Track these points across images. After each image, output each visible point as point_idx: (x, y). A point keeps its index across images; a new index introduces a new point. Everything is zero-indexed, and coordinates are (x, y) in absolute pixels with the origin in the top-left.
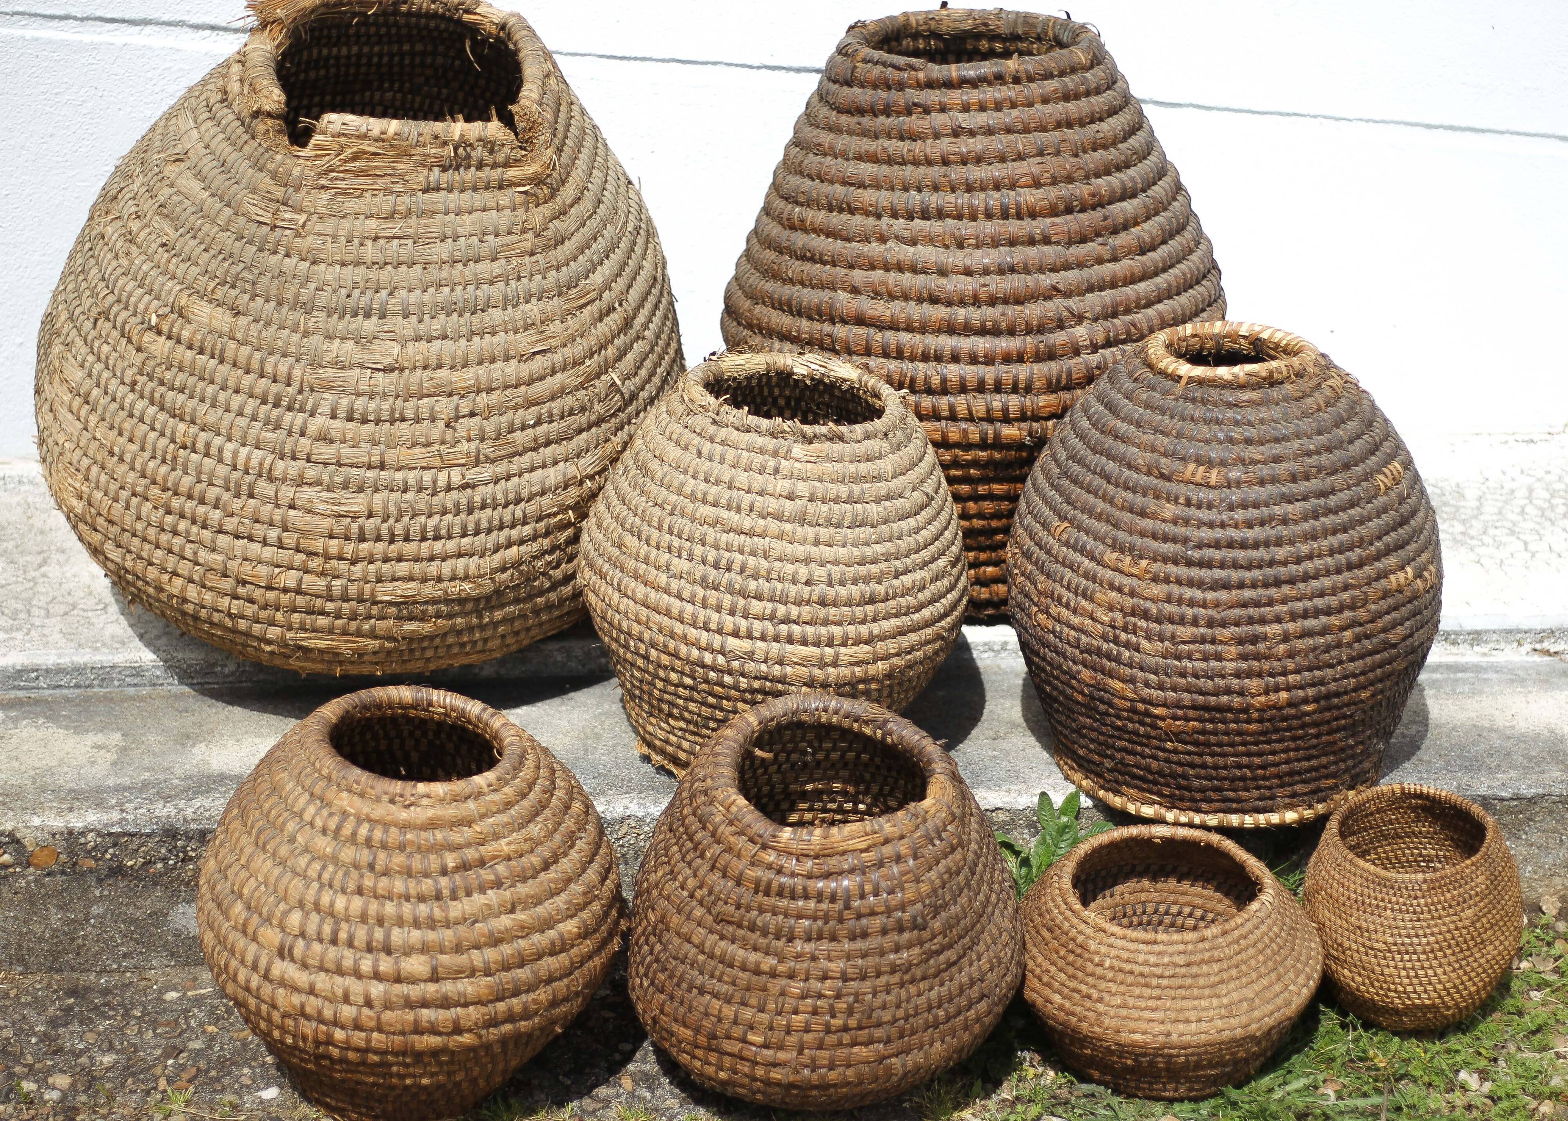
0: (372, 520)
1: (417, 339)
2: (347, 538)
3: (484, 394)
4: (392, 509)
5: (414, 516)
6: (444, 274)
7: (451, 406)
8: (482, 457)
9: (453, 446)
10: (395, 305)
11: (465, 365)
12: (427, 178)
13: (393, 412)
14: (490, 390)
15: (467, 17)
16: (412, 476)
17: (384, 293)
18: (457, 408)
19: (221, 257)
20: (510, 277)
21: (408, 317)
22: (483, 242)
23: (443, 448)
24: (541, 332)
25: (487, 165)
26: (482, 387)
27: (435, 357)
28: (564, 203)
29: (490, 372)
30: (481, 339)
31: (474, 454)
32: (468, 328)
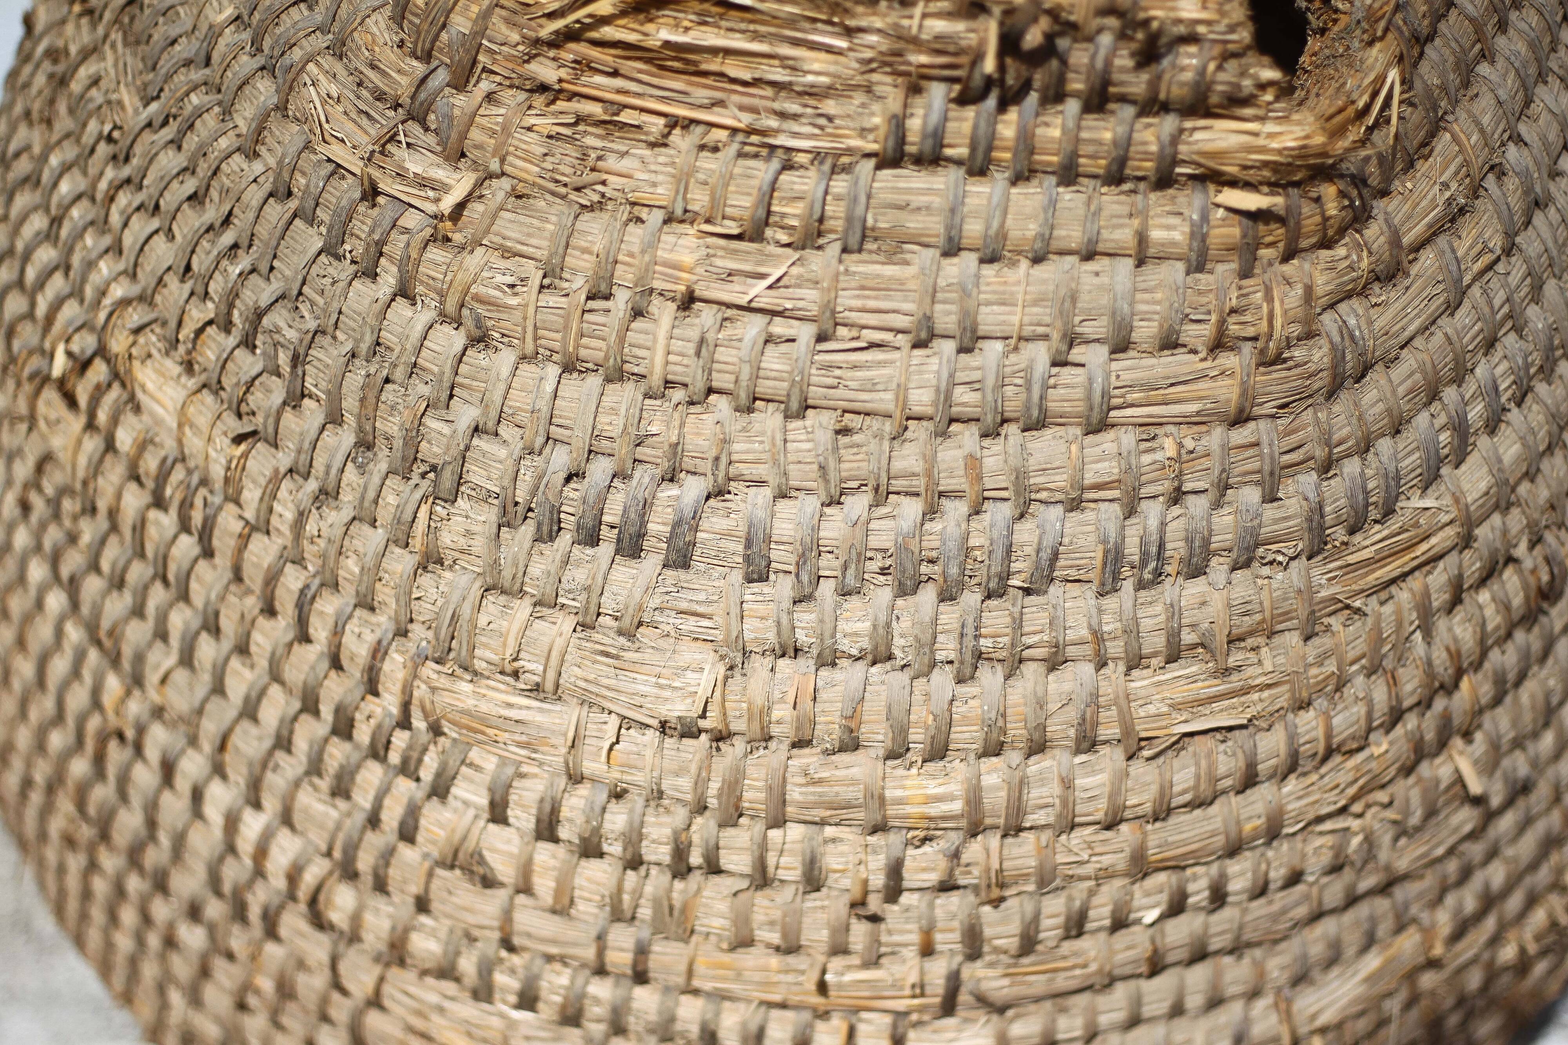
1: (788, 651)
3: (994, 840)
6: (908, 457)
7: (877, 860)
8: (964, 997)
9: (871, 965)
10: (726, 535)
11: (938, 753)
12: (898, 124)
13: (680, 852)
14: (1014, 831)
17: (692, 488)
18: (895, 871)
19: (228, 238)
20: (1144, 491)
21: (763, 578)
22: (1065, 364)
23: (836, 963)
24: (1227, 672)
25: (1123, 99)
26: (988, 821)
27: (836, 718)
28: (1395, 241)
29: (1023, 782)
30: (1007, 677)
31: (941, 991)
32: (969, 642)
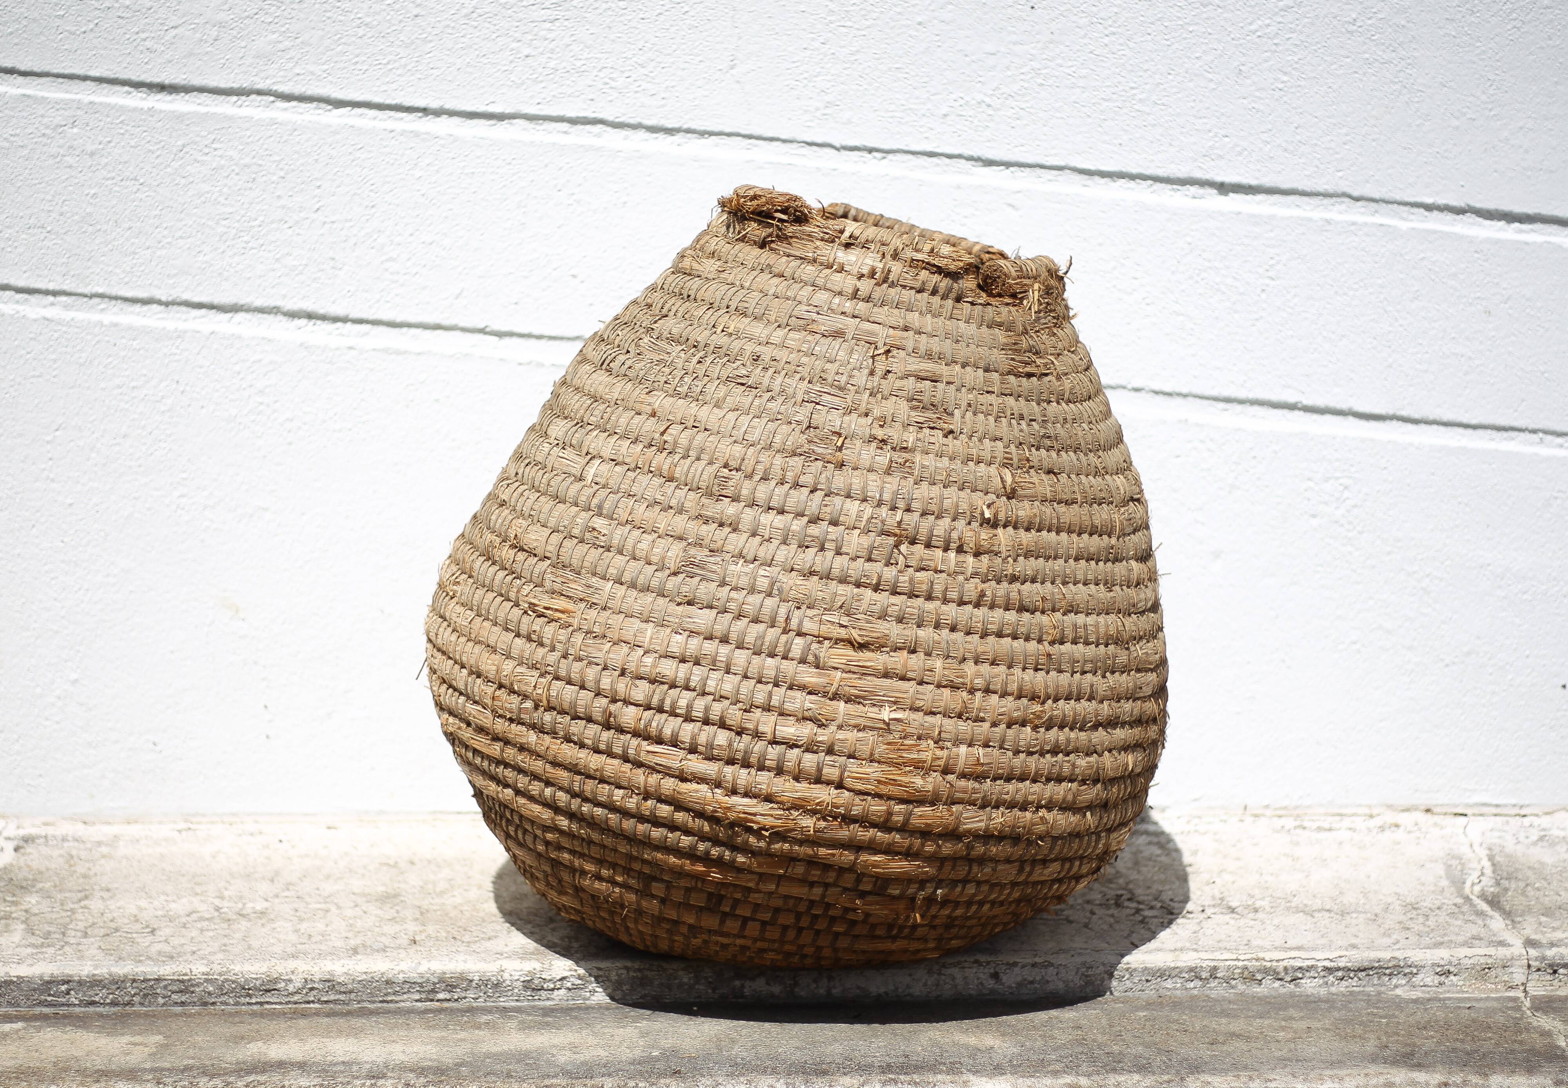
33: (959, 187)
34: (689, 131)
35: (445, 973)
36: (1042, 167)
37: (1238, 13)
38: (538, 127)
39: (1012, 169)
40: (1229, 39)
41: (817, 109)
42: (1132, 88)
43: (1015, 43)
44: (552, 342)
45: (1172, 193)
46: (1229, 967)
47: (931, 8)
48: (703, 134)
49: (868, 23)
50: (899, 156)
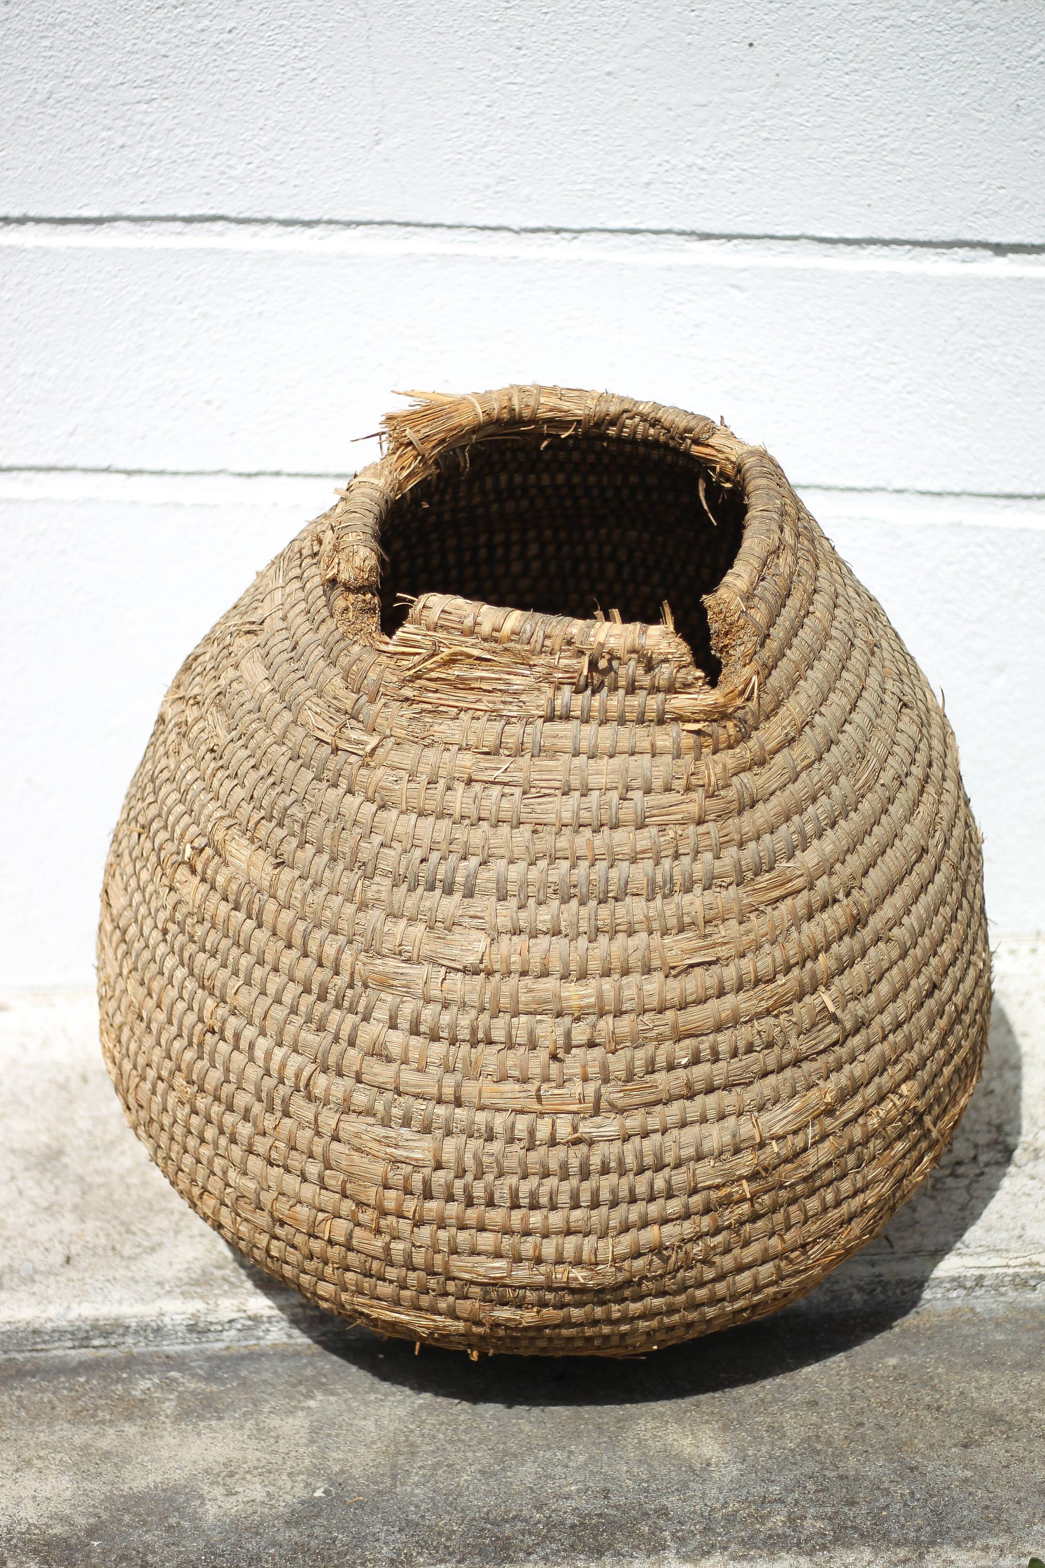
0: (441, 1173)
1: (517, 931)
2: (408, 1192)
3: (610, 1018)
4: (469, 1161)
5: (501, 1175)
6: (563, 842)
7: (560, 1031)
8: (603, 1104)
9: (560, 1086)
10: (488, 881)
11: (583, 975)
12: (552, 701)
13: (474, 1031)
14: (619, 1013)
15: (696, 450)
16: (500, 1121)
17: (474, 861)
18: (568, 1035)
19: (271, 780)
20: (662, 854)
21: (505, 899)
22: (625, 799)
23: (545, 1086)
24: (705, 936)
25: (641, 688)
26: (607, 1008)
27: (538, 960)
28: (762, 748)
29: (620, 988)
30: (611, 939)
31: (592, 1099)
32: (593, 922)
33: (669, 269)
34: (330, 222)
35: (97, 1320)
36: (772, 237)
37: (1014, 34)
38: (147, 230)
39: (735, 242)
40: (1003, 68)
41: (487, 186)
42: (882, 137)
43: (731, 91)
44: (190, 479)
45: (936, 258)
46: (997, 1276)
47: (622, 53)
48: (348, 224)
49: (543, 77)
50: (593, 236)
